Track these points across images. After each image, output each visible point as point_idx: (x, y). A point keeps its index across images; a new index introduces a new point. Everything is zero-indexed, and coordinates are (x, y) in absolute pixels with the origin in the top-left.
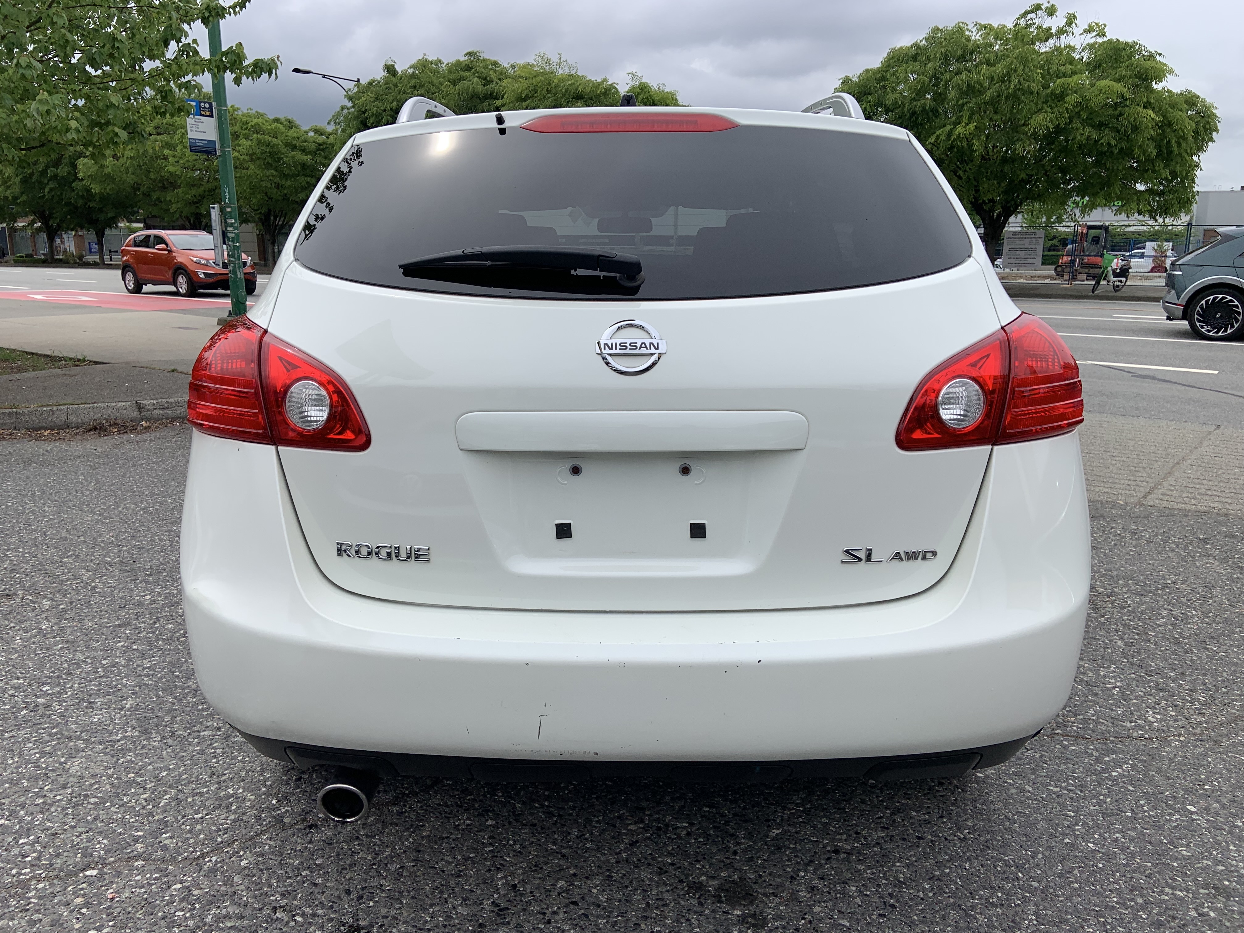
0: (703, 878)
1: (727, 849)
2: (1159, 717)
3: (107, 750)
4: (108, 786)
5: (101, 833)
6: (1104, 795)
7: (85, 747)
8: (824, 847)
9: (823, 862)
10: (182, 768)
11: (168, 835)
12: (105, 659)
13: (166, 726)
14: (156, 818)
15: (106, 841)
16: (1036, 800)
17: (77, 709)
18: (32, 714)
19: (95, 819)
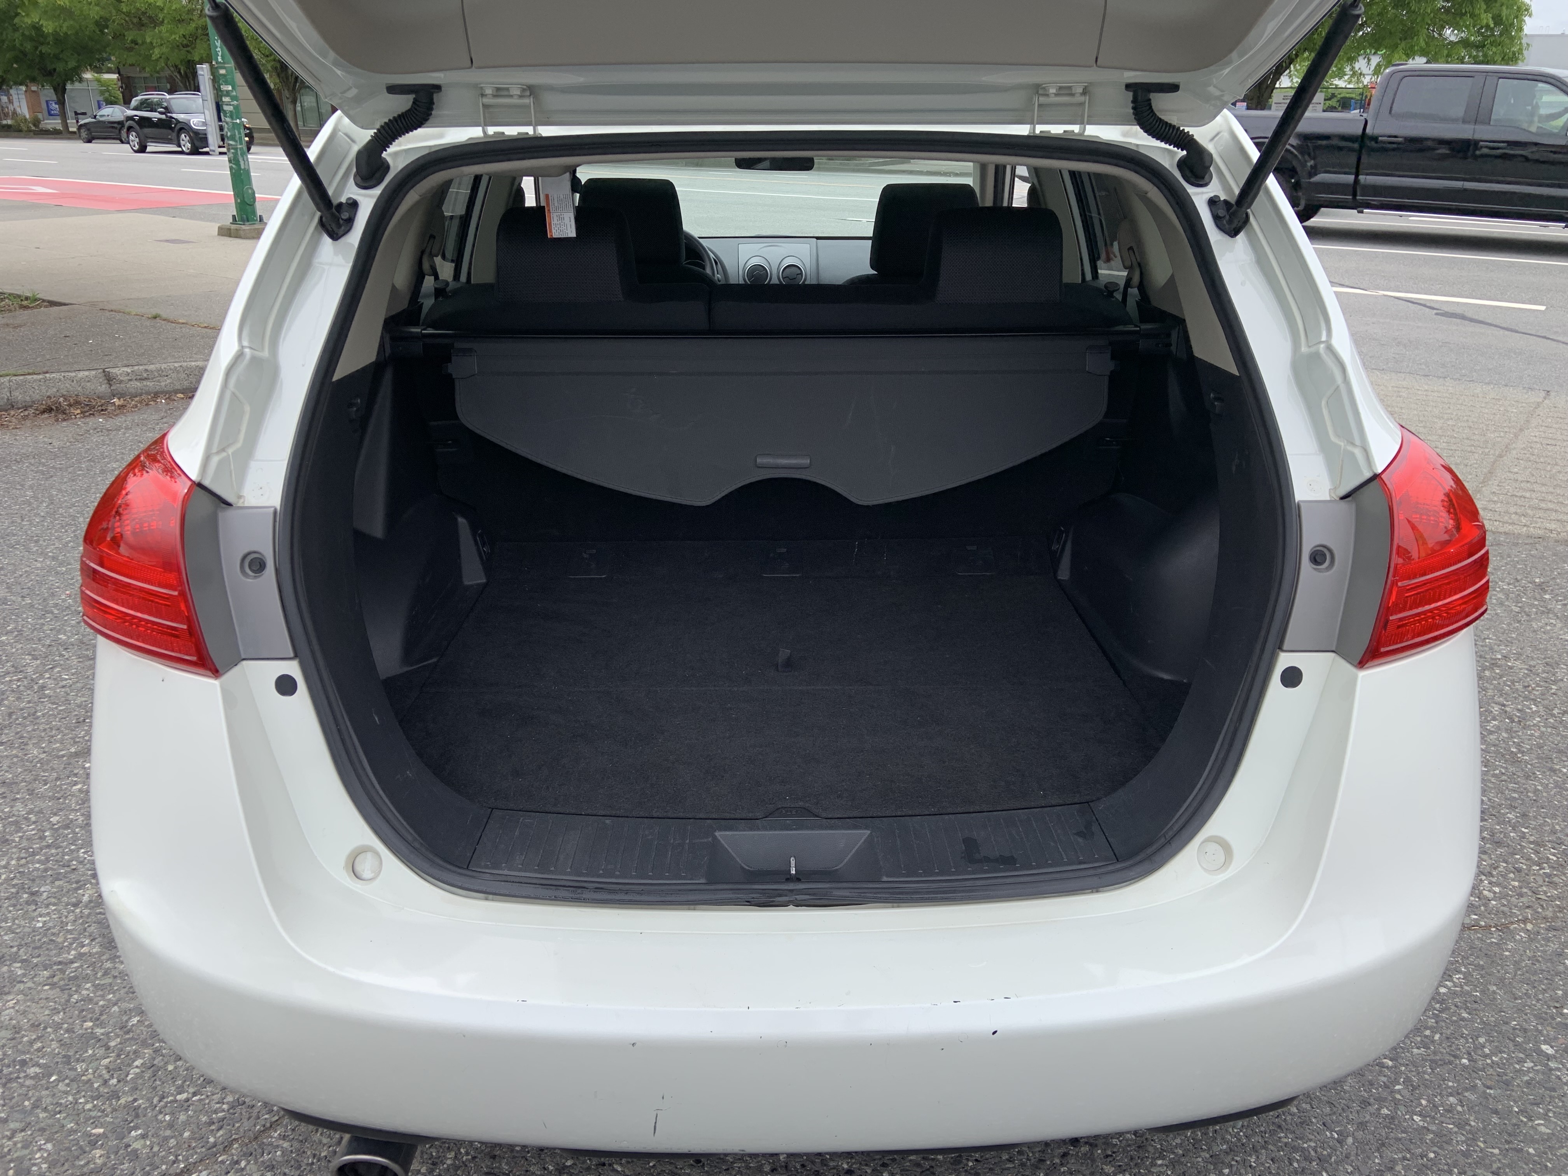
2: (1497, 889)
4: (54, 1045)
5: (42, 1130)
6: (1431, 1028)
11: (139, 1132)
12: (55, 814)
14: (122, 1101)
15: (49, 1146)
19: (35, 1106)
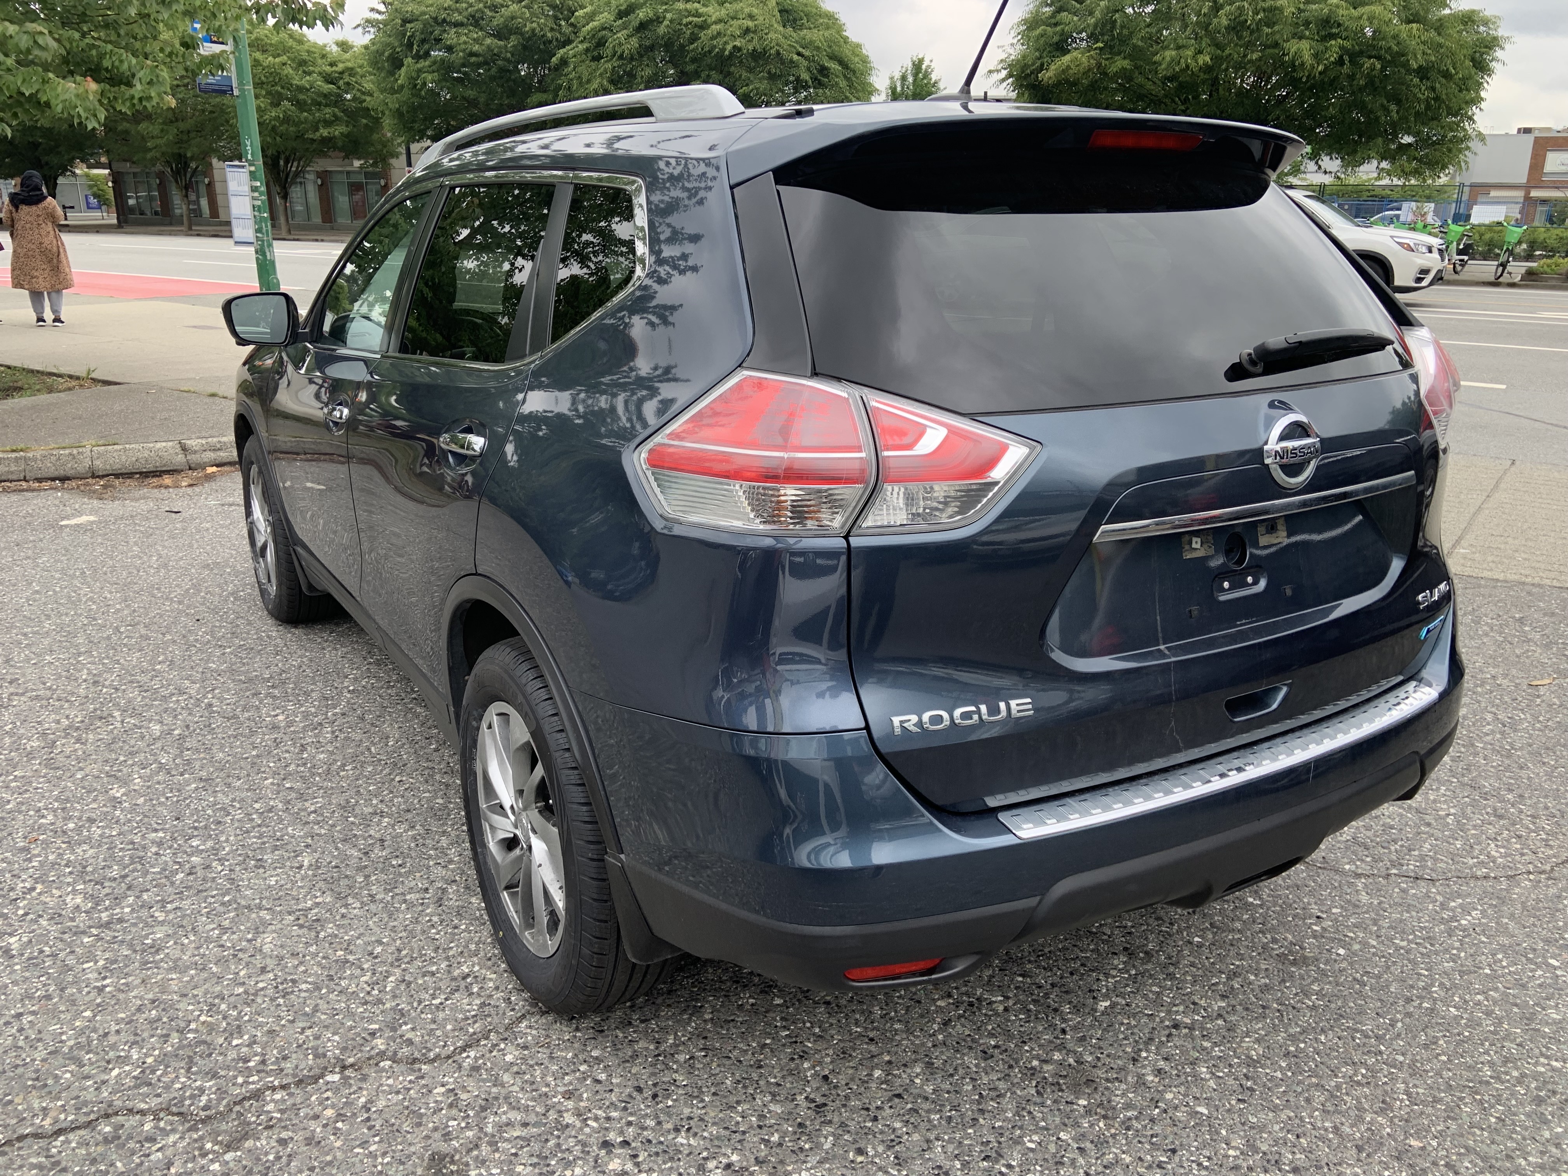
0: (1035, 1063)
1: (1052, 1026)
2: (1502, 850)
6: (1457, 949)
7: (273, 919)
8: (1162, 1022)
9: (1164, 1039)
11: (409, 1026)
14: (388, 1006)
15: (336, 1038)
16: (1383, 957)
17: (246, 869)
18: (191, 878)
19: (315, 1011)
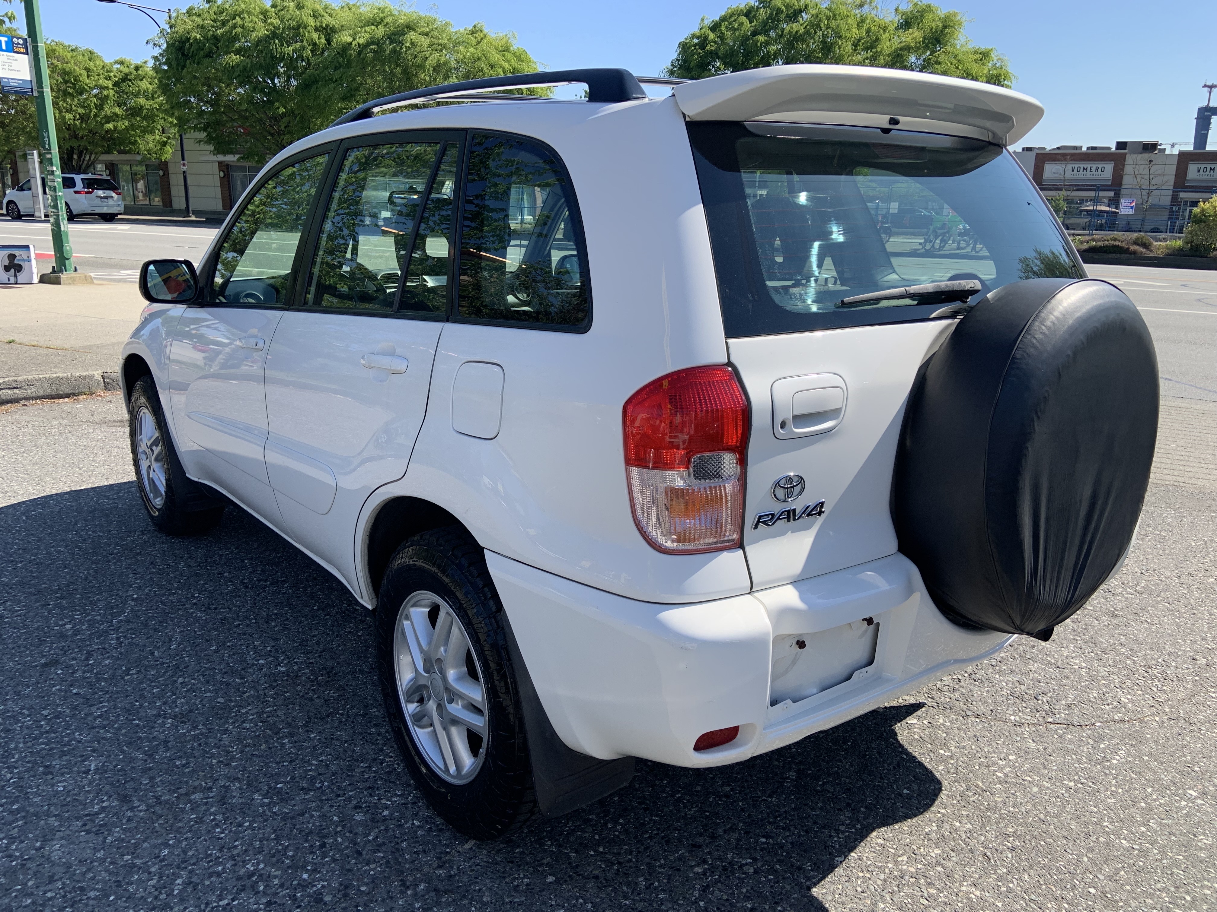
2: (1129, 697)
3: (87, 827)
4: (104, 874)
6: (1115, 786)
7: (60, 826)
10: (184, 843)
13: (145, 790)
16: (1058, 797)
17: (34, 776)
